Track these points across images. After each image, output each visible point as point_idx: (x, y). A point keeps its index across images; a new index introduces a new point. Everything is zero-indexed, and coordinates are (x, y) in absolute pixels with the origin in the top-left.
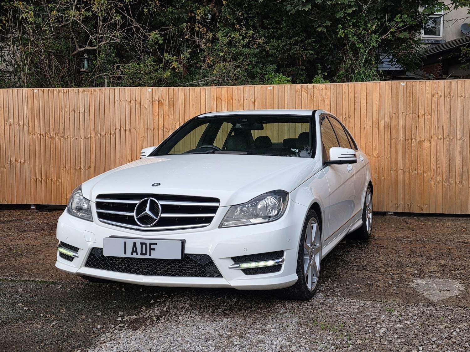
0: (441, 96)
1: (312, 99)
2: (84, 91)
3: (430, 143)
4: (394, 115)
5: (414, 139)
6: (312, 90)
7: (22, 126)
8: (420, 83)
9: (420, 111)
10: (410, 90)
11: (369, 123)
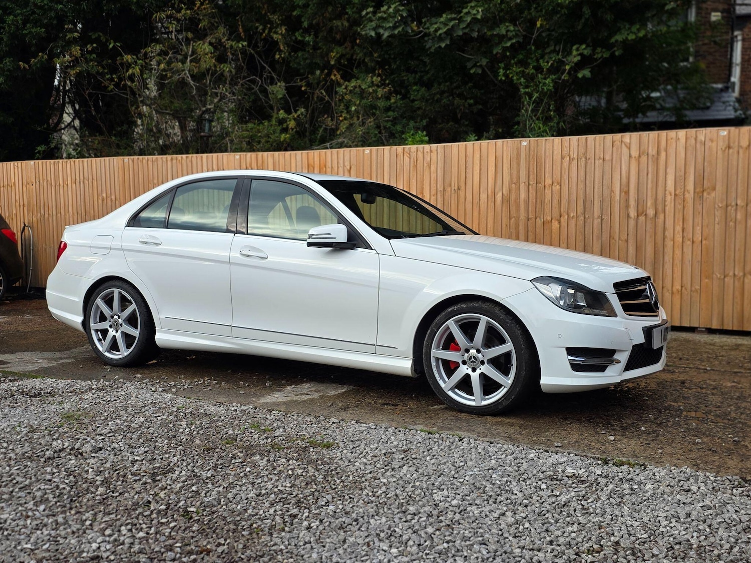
0: (573, 159)
1: (416, 166)
2: (172, 159)
3: (560, 223)
4: (513, 185)
5: (538, 219)
6: (415, 153)
7: (114, 201)
8: (547, 142)
9: (547, 180)
10: (534, 151)
11: (483, 197)
